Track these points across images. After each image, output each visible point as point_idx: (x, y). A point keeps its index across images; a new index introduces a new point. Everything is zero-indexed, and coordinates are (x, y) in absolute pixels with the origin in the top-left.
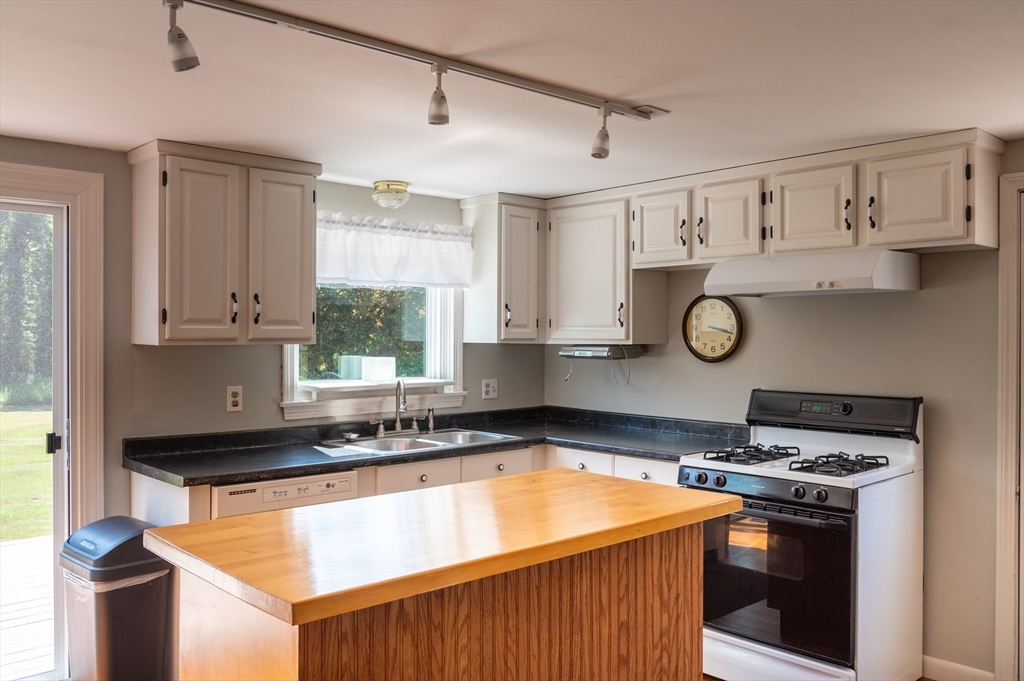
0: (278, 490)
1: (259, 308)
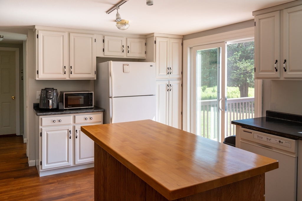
0: (259, 136)
1: (284, 65)
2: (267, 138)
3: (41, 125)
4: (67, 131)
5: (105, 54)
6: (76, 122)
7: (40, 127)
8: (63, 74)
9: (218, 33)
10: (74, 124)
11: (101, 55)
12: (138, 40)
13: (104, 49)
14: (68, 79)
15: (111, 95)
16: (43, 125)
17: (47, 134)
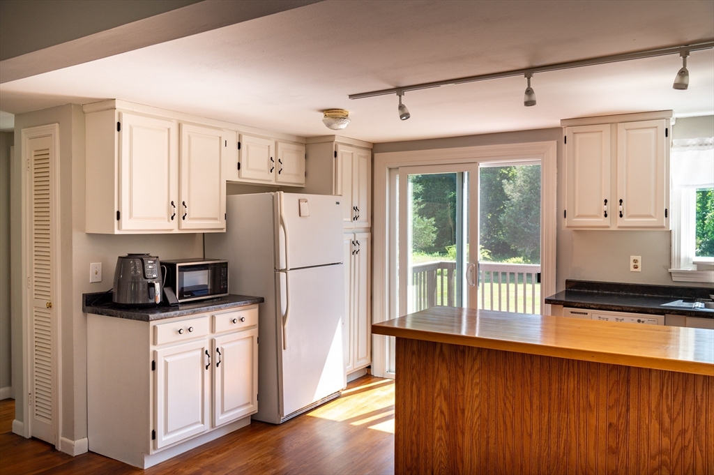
0: (602, 316)
1: (621, 208)
2: (617, 319)
3: (155, 343)
4: (200, 352)
5: (243, 176)
6: (217, 329)
7: (152, 348)
8: (169, 221)
9: (461, 146)
10: (212, 336)
11: (234, 177)
12: (294, 147)
13: (239, 164)
14: (176, 231)
15: (283, 266)
16: (159, 340)
17: (166, 363)
